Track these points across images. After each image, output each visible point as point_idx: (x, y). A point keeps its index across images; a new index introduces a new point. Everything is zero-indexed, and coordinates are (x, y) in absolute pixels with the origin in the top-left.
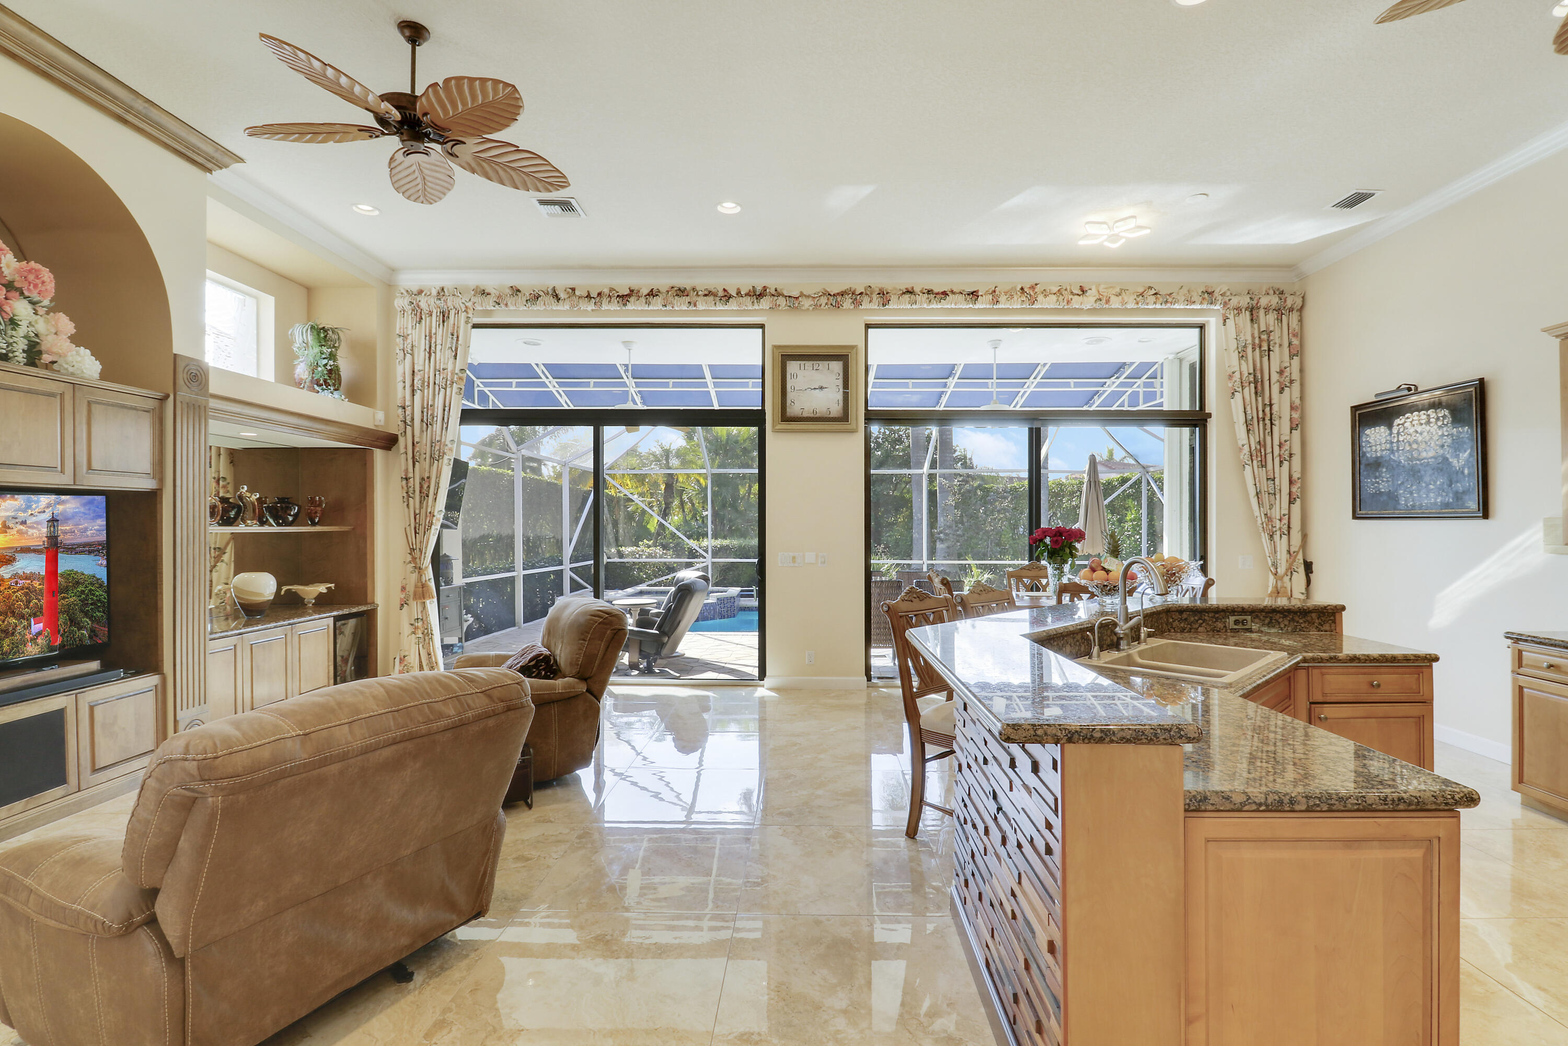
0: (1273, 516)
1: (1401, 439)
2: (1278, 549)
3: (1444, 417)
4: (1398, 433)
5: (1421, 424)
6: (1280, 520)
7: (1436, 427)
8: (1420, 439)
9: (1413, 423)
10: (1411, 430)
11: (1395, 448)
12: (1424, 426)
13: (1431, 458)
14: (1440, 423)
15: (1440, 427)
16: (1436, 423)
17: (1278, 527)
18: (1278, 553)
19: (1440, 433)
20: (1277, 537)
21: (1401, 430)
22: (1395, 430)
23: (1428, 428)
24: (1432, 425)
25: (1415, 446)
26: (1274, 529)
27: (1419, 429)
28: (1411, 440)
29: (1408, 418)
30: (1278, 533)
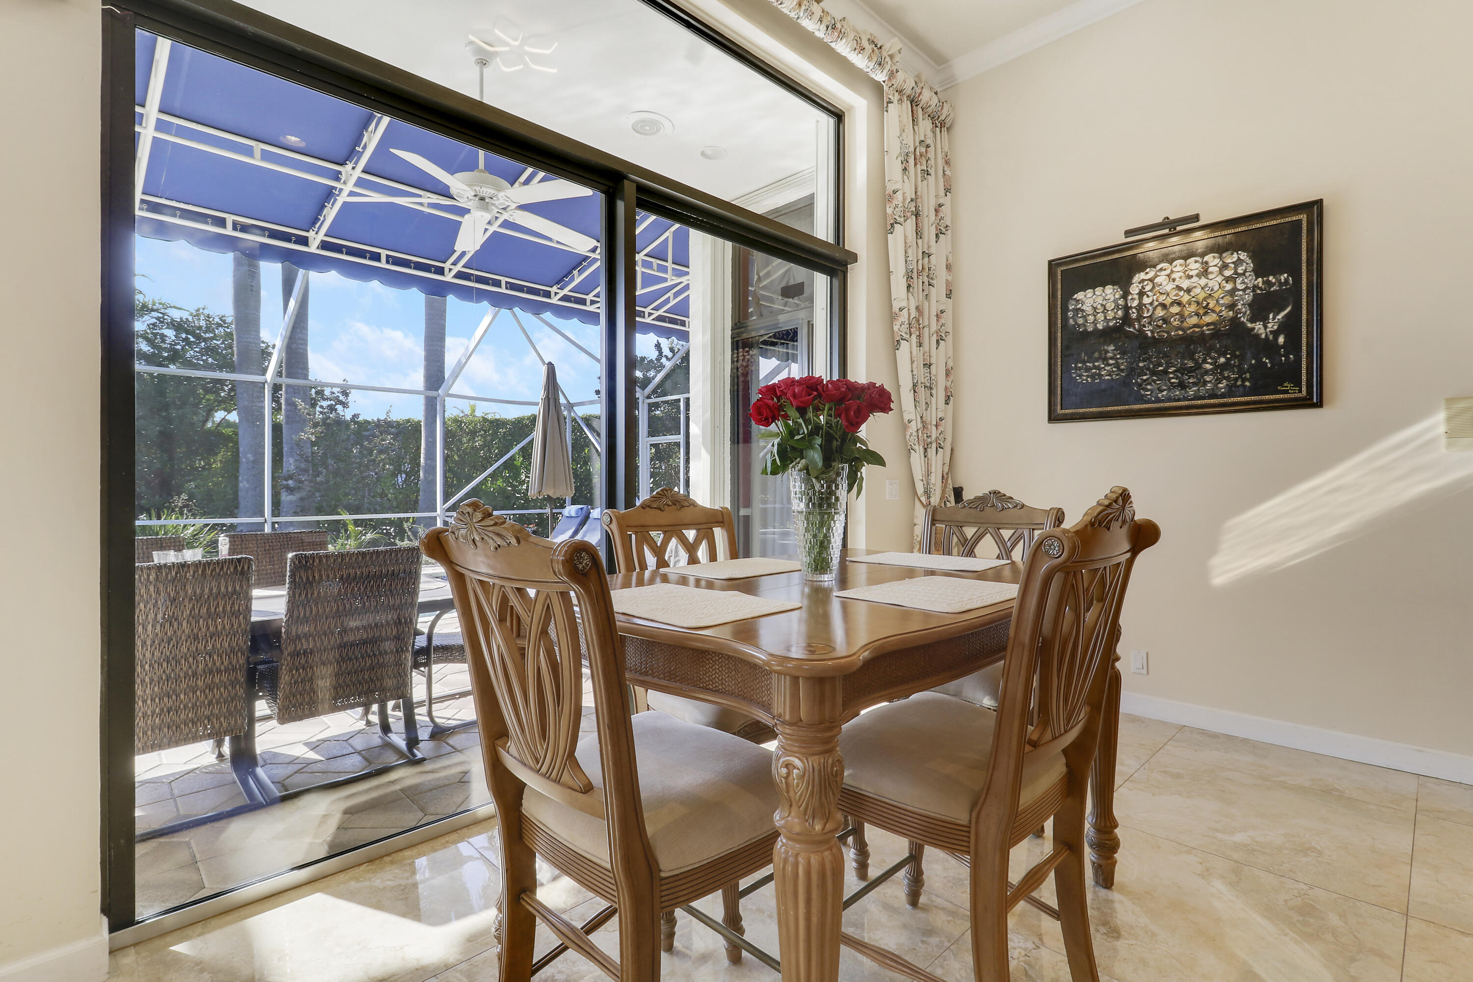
0: (928, 421)
1: (1146, 300)
2: (933, 470)
3: (1239, 262)
4: (1141, 294)
5: (1190, 277)
6: (937, 426)
7: (1220, 279)
8: (1186, 298)
9: (1173, 276)
10: (1169, 287)
11: (1134, 316)
12: (1195, 279)
13: (1208, 324)
14: (1228, 273)
15: (1227, 279)
16: (1221, 273)
17: (934, 437)
18: (933, 475)
19: (1229, 287)
20: (932, 452)
21: (1148, 288)
22: (1134, 289)
23: (1203, 281)
24: (1210, 276)
25: (1175, 309)
26: (929, 440)
27: (1185, 284)
28: (1168, 301)
29: (1161, 270)
30: (934, 445)
